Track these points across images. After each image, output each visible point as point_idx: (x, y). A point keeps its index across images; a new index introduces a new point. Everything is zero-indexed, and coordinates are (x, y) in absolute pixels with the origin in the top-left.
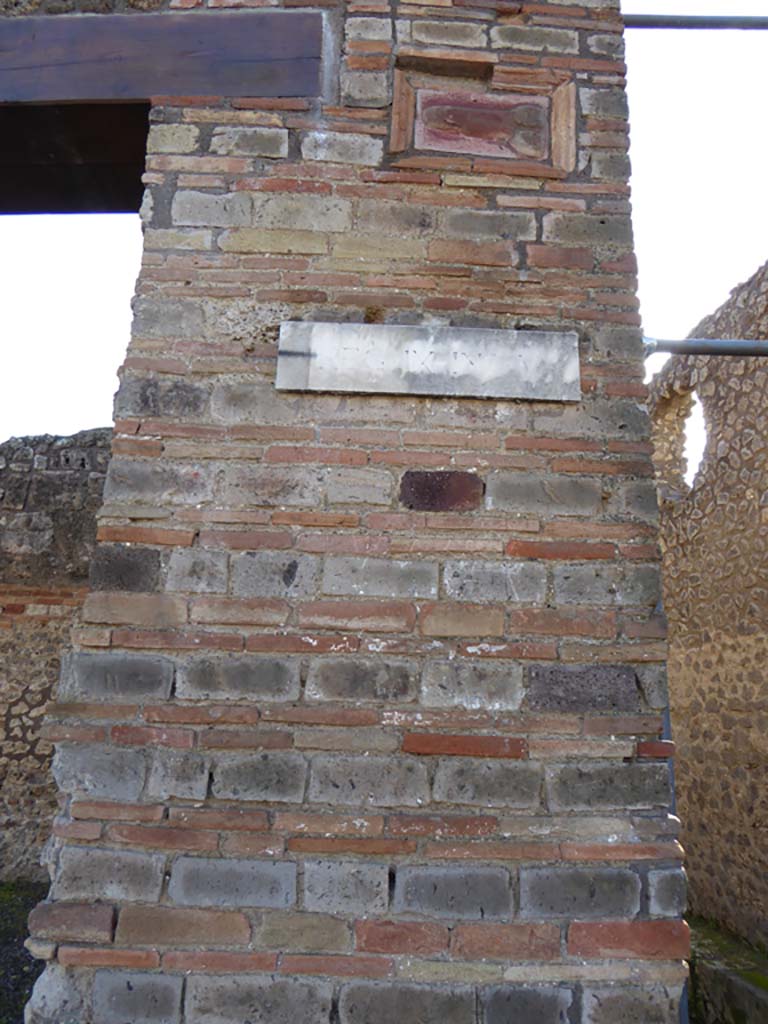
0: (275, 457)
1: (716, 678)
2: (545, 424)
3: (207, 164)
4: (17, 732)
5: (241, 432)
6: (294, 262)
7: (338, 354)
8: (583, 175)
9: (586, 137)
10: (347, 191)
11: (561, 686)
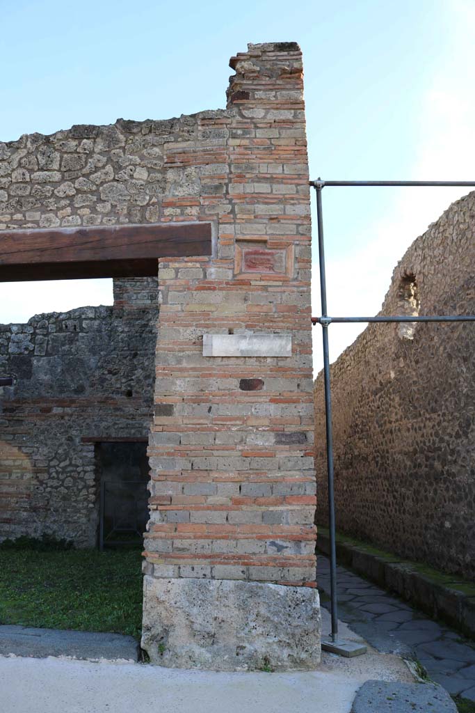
2: (281, 364)
3: (177, 282)
5: (194, 369)
6: (206, 314)
7: (220, 345)
8: (296, 279)
9: (297, 266)
10: (221, 289)
11: (284, 438)
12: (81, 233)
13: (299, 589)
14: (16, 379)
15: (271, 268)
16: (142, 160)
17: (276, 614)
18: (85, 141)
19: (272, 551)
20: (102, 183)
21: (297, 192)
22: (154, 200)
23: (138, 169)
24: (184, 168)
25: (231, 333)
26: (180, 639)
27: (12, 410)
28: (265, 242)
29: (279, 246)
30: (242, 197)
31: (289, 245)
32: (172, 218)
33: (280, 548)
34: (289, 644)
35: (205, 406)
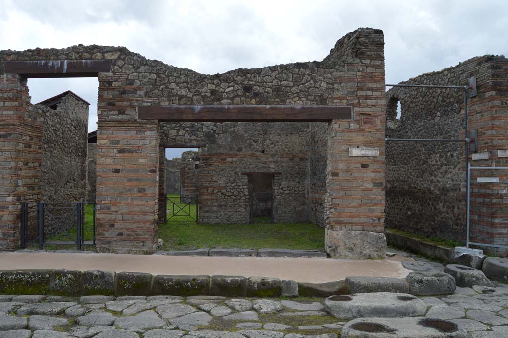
0: (349, 163)
1: (398, 174)
2: (375, 159)
3: (340, 129)
4: (229, 190)
5: (346, 161)
6: (349, 141)
7: (355, 152)
8: (381, 129)
9: (381, 123)
10: (355, 132)
11: (376, 184)
12: (303, 108)
13: (380, 234)
14: (208, 144)
15: (372, 124)
16: (324, 79)
17: (373, 241)
18: (301, 69)
19: (371, 221)
20: (310, 88)
21: (382, 95)
22: (330, 96)
23: (323, 83)
24: (340, 83)
25: (358, 147)
26: (342, 250)
27: (207, 160)
28: (370, 114)
29: (375, 116)
30: (362, 96)
31: (378, 115)
32: (337, 104)
33: (374, 220)
34: (376, 251)
35: (349, 173)
